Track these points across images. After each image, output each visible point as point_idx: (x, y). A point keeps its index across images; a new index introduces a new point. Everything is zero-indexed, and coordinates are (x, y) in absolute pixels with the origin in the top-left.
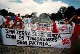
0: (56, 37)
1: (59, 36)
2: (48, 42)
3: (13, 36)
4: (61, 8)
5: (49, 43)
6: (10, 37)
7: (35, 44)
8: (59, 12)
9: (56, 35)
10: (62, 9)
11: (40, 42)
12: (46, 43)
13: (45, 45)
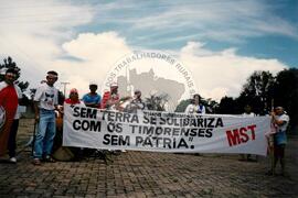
0: (209, 125)
1: (217, 124)
2: (186, 139)
3: (93, 123)
4: (254, 78)
5: (191, 140)
6: (86, 126)
7: (150, 143)
8: (246, 90)
9: (208, 122)
10: (258, 78)
11: (165, 139)
12: (182, 140)
13: (180, 145)
